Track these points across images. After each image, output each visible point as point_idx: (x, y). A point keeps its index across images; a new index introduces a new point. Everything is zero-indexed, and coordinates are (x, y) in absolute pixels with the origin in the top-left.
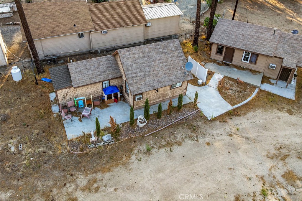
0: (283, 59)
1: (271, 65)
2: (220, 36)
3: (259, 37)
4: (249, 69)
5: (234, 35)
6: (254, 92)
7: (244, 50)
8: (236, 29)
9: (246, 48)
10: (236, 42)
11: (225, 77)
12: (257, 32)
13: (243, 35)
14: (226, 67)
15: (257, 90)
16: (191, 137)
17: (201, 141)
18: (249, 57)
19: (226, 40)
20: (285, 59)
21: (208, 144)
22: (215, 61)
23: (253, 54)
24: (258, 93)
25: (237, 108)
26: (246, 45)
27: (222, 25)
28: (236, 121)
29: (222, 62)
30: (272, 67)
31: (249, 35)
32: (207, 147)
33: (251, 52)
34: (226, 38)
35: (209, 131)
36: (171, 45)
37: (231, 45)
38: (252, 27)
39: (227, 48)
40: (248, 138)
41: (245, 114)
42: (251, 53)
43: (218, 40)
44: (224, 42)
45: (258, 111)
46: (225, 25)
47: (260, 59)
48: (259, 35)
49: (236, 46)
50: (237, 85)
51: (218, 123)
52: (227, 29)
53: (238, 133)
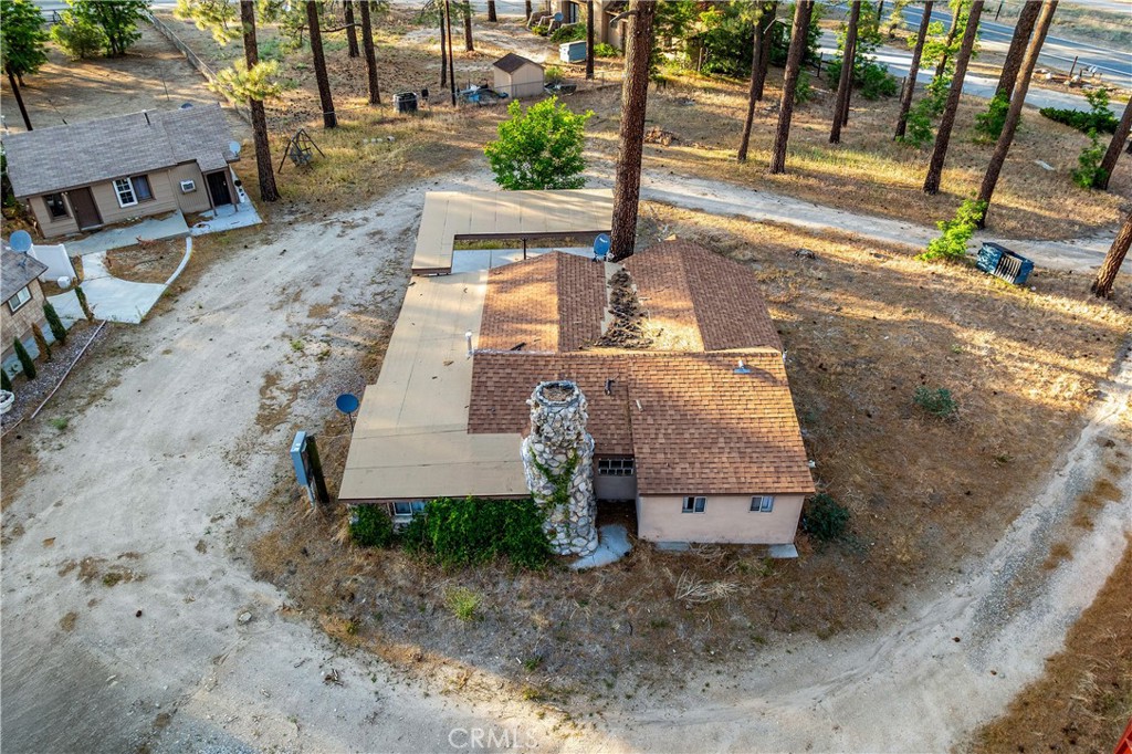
0: (195, 160)
1: (183, 183)
2: (35, 175)
3: (125, 141)
5: (68, 160)
6: (185, 246)
7: (109, 181)
8: (61, 146)
9: (112, 174)
10: (80, 172)
11: (110, 255)
12: (112, 133)
13: (86, 152)
15: (189, 241)
17: (148, 358)
18: (132, 190)
19: (54, 176)
20: (199, 158)
21: (167, 352)
23: (134, 178)
24: (194, 243)
26: (106, 167)
27: (20, 149)
28: (187, 301)
30: (187, 187)
31: (100, 146)
32: (168, 356)
33: (128, 176)
35: (152, 338)
37: (74, 182)
38: (95, 128)
39: (72, 192)
40: (227, 308)
42: (129, 179)
43: (37, 186)
44: (54, 184)
45: (216, 267)
47: (155, 182)
48: (121, 136)
49: (87, 179)
51: (158, 318)
52: (39, 154)
53: (203, 311)
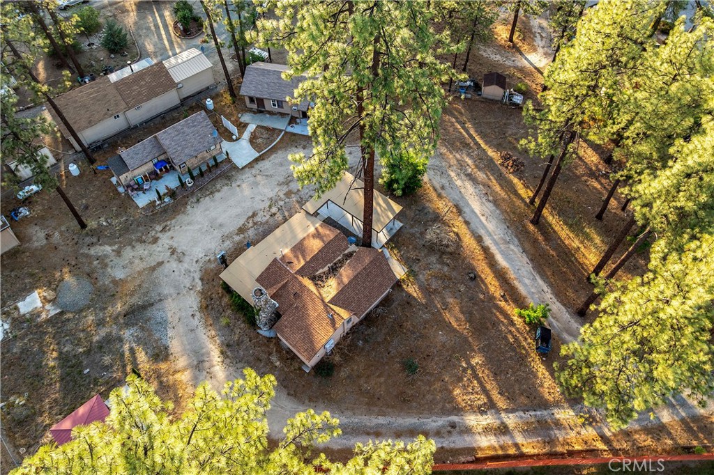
2: (249, 87)
3: (281, 84)
4: (278, 113)
7: (269, 99)
8: (261, 78)
9: (271, 97)
11: (258, 126)
12: (279, 78)
14: (261, 114)
15: (282, 134)
16: (227, 185)
17: (233, 185)
18: (276, 103)
19: (253, 90)
21: (239, 186)
22: (251, 110)
24: (283, 137)
27: (249, 74)
28: (261, 165)
29: (257, 110)
31: (273, 83)
32: (238, 188)
35: (240, 177)
38: (275, 74)
39: (257, 99)
43: (247, 92)
45: (280, 152)
46: (252, 75)
49: (263, 96)
50: (266, 131)
51: (247, 169)
53: (261, 173)
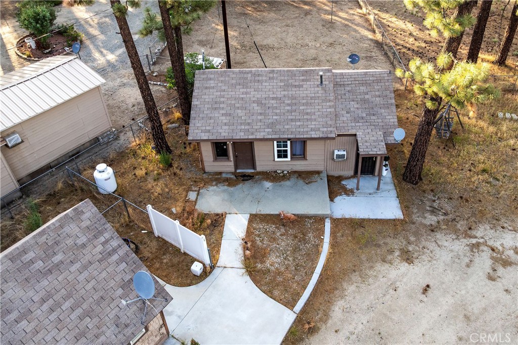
0: (355, 135)
1: (336, 152)
2: (211, 118)
3: (295, 98)
4: (295, 172)
5: (242, 108)
7: (272, 140)
8: (240, 91)
9: (276, 133)
10: (249, 124)
11: (253, 218)
12: (287, 86)
13: (259, 102)
14: (248, 184)
15: (328, 225)
18: (289, 149)
19: (225, 124)
20: (360, 134)
23: (293, 141)
24: (333, 234)
25: (304, 311)
26: (272, 125)
27: (206, 88)
29: (234, 174)
30: (338, 156)
31: (273, 99)
33: (289, 139)
34: (224, 119)
36: (72, 228)
37: (241, 136)
38: (273, 78)
39: (237, 144)
41: (326, 316)
42: (289, 143)
43: (209, 131)
44: (223, 133)
46: (213, 88)
47: (310, 147)
48: (293, 92)
49: (252, 134)
50: (283, 230)
52: (221, 97)
